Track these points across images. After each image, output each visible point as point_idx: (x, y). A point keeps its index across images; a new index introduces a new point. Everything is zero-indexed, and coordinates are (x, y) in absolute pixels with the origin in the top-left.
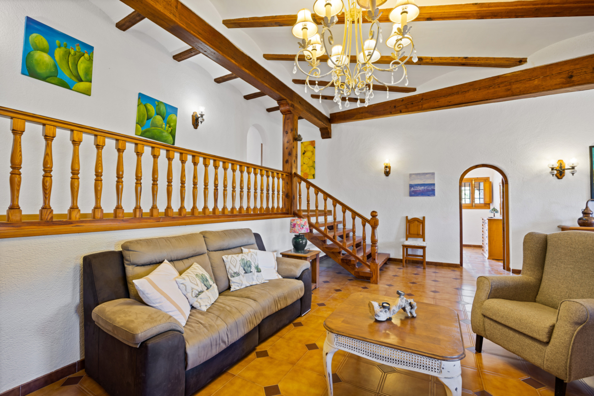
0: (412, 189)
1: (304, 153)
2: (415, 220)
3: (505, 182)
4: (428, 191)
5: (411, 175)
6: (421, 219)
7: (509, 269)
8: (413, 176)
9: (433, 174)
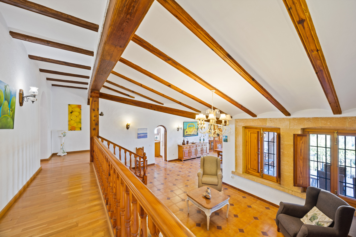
0: (139, 135)
1: (71, 113)
2: (140, 149)
3: (166, 131)
4: (145, 136)
5: (138, 129)
6: (142, 148)
7: (167, 161)
8: (139, 130)
9: (147, 129)
